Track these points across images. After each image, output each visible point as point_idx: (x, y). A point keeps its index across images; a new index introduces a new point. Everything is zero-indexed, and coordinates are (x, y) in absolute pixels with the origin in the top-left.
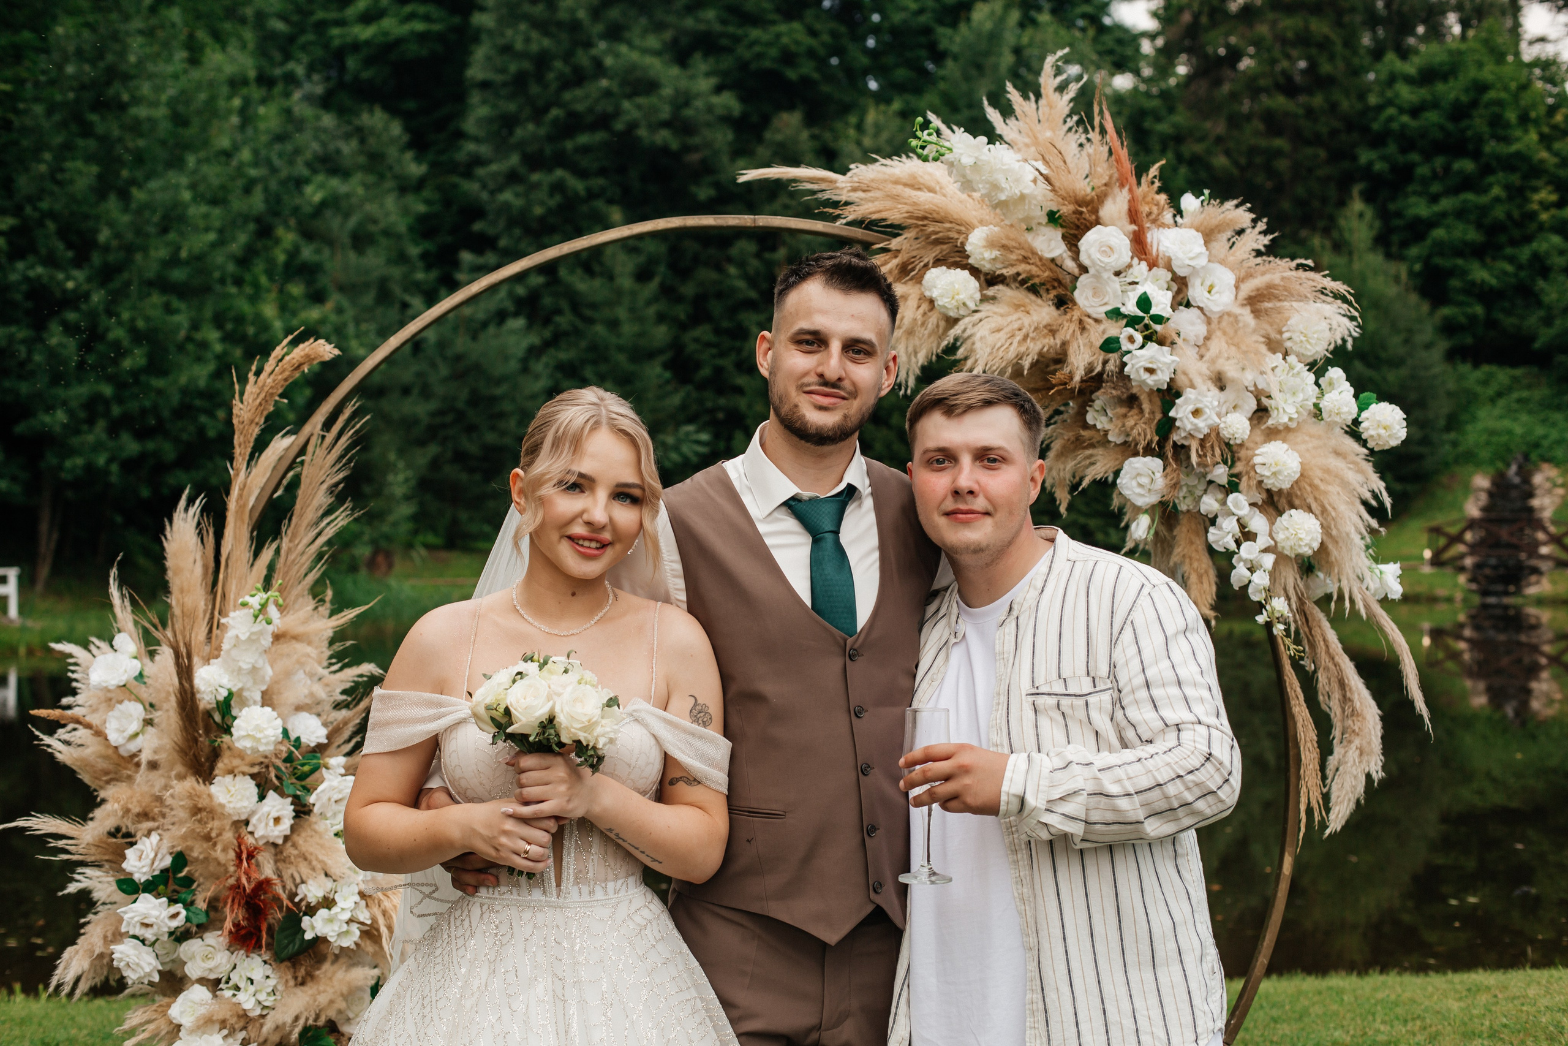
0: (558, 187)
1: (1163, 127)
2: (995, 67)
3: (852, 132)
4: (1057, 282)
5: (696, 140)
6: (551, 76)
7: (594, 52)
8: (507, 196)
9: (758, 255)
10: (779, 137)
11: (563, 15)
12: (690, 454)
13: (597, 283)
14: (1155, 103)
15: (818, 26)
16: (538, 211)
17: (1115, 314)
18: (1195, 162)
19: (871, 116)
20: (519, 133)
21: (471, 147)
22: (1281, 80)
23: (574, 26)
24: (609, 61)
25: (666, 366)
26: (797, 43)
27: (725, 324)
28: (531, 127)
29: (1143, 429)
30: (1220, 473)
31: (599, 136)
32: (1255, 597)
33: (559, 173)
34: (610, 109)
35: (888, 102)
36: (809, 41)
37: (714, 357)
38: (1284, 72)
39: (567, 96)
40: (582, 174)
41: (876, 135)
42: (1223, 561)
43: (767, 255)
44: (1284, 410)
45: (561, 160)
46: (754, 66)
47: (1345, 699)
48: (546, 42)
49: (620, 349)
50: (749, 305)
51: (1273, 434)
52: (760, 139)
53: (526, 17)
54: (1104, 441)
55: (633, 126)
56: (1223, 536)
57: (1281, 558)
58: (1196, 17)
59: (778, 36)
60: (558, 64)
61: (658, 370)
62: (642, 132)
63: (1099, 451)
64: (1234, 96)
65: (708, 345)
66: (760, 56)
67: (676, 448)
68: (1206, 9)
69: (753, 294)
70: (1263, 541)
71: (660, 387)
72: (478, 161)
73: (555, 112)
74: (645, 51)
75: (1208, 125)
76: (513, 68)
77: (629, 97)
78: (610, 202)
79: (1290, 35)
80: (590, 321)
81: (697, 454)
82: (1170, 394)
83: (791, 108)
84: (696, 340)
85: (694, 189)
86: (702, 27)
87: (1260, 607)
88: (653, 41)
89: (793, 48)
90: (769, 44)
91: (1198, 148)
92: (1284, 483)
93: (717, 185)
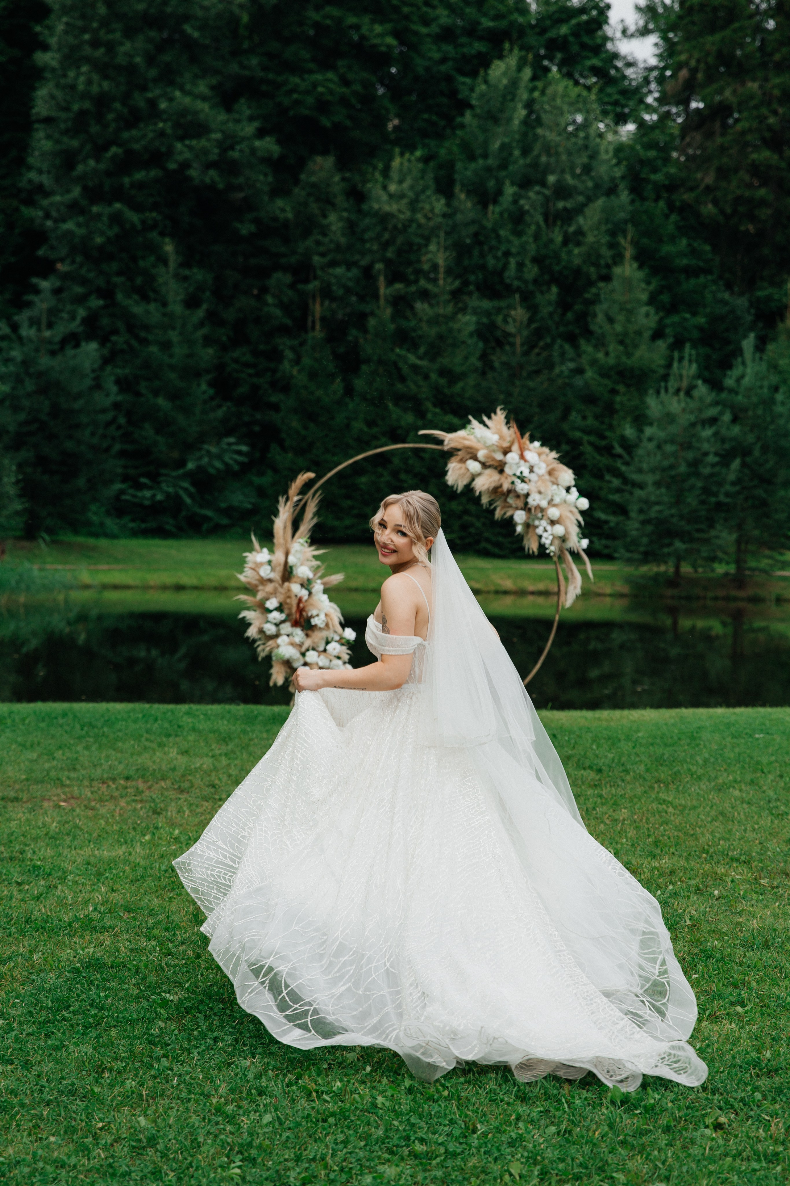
0: (116, 219)
1: (657, 177)
2: (510, 120)
3: (378, 176)
4: (500, 466)
5: (241, 180)
6: (111, 116)
7: (150, 95)
8: (69, 225)
9: (292, 286)
10: (313, 179)
11: (121, 60)
12: (231, 462)
13: (152, 306)
14: (652, 154)
15: (351, 76)
16: (99, 240)
17: (515, 475)
18: (684, 209)
19: (396, 163)
20: (80, 168)
21: (32, 175)
22: (767, 135)
23: (131, 70)
24: (163, 105)
25: (210, 385)
26: (331, 92)
27: (261, 347)
28: (92, 163)
29: (520, 503)
30: (540, 515)
31: (154, 173)
32: (547, 546)
33: (118, 206)
34: (163, 149)
35: (412, 148)
36: (344, 90)
37: (250, 375)
38: (770, 128)
39: (125, 135)
40: (137, 208)
41: (401, 182)
42: (540, 537)
43: (300, 286)
44: (557, 500)
45: (118, 194)
46: (291, 113)
47: (573, 574)
48: (106, 85)
49: (172, 367)
50: (284, 330)
51: (555, 505)
52: (297, 182)
53: (87, 60)
54: (510, 506)
55: (185, 165)
56: (540, 531)
57: (554, 537)
58: (694, 71)
59: (315, 85)
60: (117, 105)
61: (204, 387)
62: (193, 173)
63: (510, 509)
64: (723, 149)
65: (247, 365)
66: (298, 102)
67: (219, 457)
68: (702, 66)
69: (288, 321)
70: (550, 532)
71: (205, 402)
72: (40, 190)
73: (114, 150)
74: (196, 96)
75: (699, 175)
76: (76, 107)
77: (181, 139)
78: (162, 234)
79: (776, 92)
80: (144, 342)
81: (236, 461)
82: (527, 495)
83: (325, 153)
84: (235, 361)
85: (238, 225)
86: (247, 73)
87: (547, 549)
88: (202, 87)
89: (329, 98)
90: (307, 92)
91: (688, 197)
92: (555, 518)
93: (257, 221)
